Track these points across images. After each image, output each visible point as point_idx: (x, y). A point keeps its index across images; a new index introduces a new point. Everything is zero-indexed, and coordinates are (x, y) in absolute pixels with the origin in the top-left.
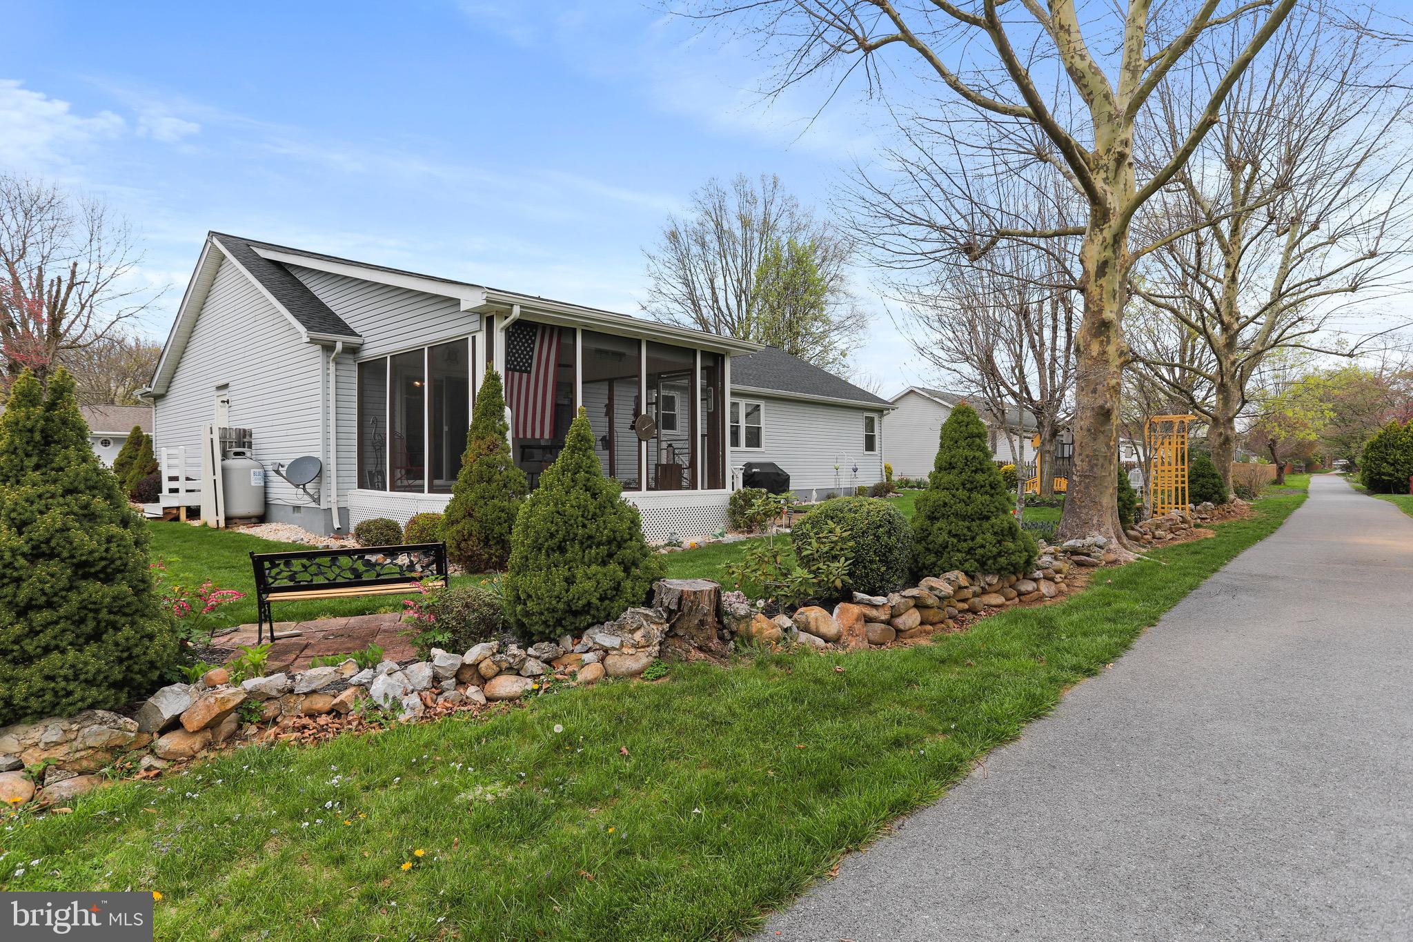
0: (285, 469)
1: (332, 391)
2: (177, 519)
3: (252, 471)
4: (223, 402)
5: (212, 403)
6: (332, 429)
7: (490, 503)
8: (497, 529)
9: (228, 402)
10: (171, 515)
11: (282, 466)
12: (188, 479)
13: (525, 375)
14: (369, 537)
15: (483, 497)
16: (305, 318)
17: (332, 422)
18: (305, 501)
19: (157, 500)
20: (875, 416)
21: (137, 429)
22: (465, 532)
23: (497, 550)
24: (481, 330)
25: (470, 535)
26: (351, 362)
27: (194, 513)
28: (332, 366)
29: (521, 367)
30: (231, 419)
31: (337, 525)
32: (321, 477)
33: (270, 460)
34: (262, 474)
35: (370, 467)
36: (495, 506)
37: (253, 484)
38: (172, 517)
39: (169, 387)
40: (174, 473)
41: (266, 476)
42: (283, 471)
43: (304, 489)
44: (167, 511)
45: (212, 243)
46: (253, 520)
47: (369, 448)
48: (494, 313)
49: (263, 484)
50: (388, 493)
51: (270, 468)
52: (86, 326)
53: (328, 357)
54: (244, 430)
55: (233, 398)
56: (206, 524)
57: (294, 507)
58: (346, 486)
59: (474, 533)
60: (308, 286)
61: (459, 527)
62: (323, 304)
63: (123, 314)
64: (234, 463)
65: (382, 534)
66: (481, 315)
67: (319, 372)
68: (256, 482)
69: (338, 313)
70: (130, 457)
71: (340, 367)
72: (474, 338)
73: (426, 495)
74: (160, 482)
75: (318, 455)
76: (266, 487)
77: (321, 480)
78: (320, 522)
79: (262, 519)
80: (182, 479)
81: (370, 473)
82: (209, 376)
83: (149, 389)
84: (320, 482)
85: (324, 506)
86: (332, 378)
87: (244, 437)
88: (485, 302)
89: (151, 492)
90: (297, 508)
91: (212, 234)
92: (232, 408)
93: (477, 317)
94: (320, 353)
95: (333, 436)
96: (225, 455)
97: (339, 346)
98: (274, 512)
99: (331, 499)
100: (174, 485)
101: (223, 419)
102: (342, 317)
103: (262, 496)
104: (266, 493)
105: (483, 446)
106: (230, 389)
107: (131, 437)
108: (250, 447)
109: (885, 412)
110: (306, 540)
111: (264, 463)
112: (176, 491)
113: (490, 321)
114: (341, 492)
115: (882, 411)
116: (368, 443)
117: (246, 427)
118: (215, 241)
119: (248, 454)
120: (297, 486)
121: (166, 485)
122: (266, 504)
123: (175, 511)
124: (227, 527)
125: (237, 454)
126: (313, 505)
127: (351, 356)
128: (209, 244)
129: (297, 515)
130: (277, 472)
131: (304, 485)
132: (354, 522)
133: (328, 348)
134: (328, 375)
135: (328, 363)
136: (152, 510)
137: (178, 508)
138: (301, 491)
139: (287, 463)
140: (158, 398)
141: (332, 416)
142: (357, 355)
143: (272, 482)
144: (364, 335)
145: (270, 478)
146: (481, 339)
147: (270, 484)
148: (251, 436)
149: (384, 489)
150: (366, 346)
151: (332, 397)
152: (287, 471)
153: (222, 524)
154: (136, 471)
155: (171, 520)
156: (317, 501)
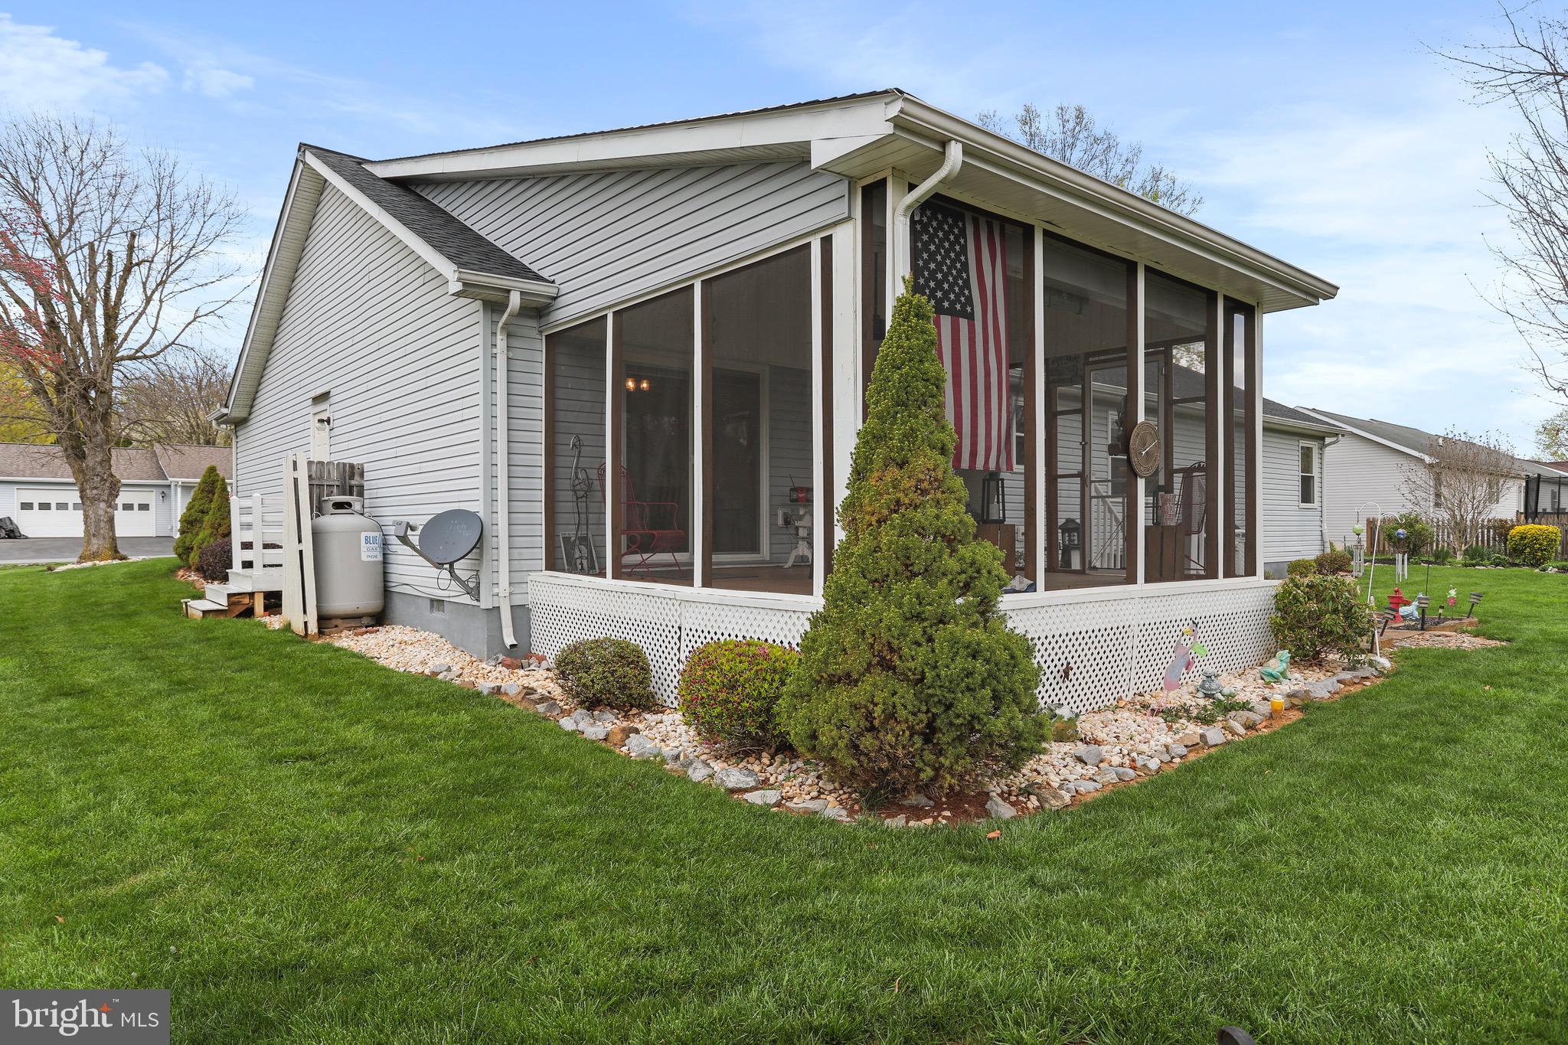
0: (418, 532)
1: (501, 387)
2: (249, 612)
3: (363, 535)
4: (321, 421)
5: (306, 426)
6: (501, 459)
7: (940, 634)
8: (965, 704)
9: (328, 421)
10: (241, 608)
11: (413, 529)
12: (266, 546)
13: (963, 323)
14: (586, 679)
15: (919, 617)
16: (453, 250)
17: (501, 446)
18: (453, 592)
19: (225, 579)
20: (1314, 445)
21: (212, 470)
22: (878, 711)
23: (958, 758)
24: (849, 218)
25: (891, 716)
26: (534, 333)
27: (273, 602)
28: (501, 341)
29: (952, 303)
30: (334, 449)
31: (509, 640)
32: (481, 549)
33: (393, 514)
34: (379, 540)
35: (567, 530)
36: (954, 641)
37: (364, 558)
38: (241, 609)
39: (252, 407)
40: (248, 537)
41: (385, 544)
42: (414, 539)
43: (451, 571)
44: (234, 599)
45: (305, 163)
46: (365, 621)
47: (565, 496)
48: (887, 173)
49: (380, 558)
50: (608, 582)
51: (391, 530)
52: (155, 329)
53: (495, 323)
54: (352, 466)
55: (337, 415)
56: (288, 627)
57: (432, 601)
58: (525, 565)
59: (902, 713)
60: (455, 214)
61: (860, 693)
62: (481, 238)
63: (202, 312)
64: (334, 522)
65: (613, 673)
66: (852, 181)
67: (479, 351)
68: (369, 554)
69: (507, 249)
70: (202, 512)
71: (515, 343)
72: (827, 242)
73: (697, 591)
74: (230, 551)
75: (477, 507)
76: (385, 562)
77: (481, 554)
78: (479, 631)
79: (379, 618)
80: (258, 546)
81: (566, 540)
82: (303, 383)
83: (225, 411)
84: (479, 559)
85: (486, 603)
86: (501, 363)
87: (352, 477)
88: (888, 129)
89: (217, 567)
90: (437, 603)
91: (303, 147)
92: (335, 432)
93: (843, 188)
94: (480, 316)
95: (502, 471)
96: (318, 509)
97: (515, 300)
98: (398, 607)
99: (498, 591)
100: (248, 555)
101: (320, 448)
102: (517, 255)
103: (380, 578)
104: (385, 574)
105: (907, 484)
106: (333, 400)
107: (204, 482)
108: (361, 494)
109: (1328, 440)
110: (456, 669)
111: (383, 521)
112: (248, 565)
113: (873, 196)
114: (517, 577)
115: (1323, 439)
116: (564, 484)
117: (355, 461)
118: (311, 159)
119: (357, 506)
120: (439, 566)
121: (238, 556)
122: (387, 593)
123: (246, 600)
124: (321, 633)
125: (339, 506)
126: (466, 599)
127: (533, 323)
128: (301, 166)
129: (437, 615)
130: (404, 540)
131: (451, 564)
132: (550, 643)
133: (494, 306)
134: (494, 356)
135: (494, 334)
136: (216, 596)
137: (252, 595)
138: (446, 574)
139: (421, 522)
140: (240, 423)
141: (501, 435)
142: (544, 321)
143: (395, 553)
144: (558, 279)
145: (393, 548)
146: (848, 242)
147: (392, 558)
148: (362, 475)
149: (602, 574)
150: (561, 301)
151: (501, 399)
152: (421, 537)
153: (313, 628)
154: (208, 532)
155: (239, 616)
156: (475, 592)
